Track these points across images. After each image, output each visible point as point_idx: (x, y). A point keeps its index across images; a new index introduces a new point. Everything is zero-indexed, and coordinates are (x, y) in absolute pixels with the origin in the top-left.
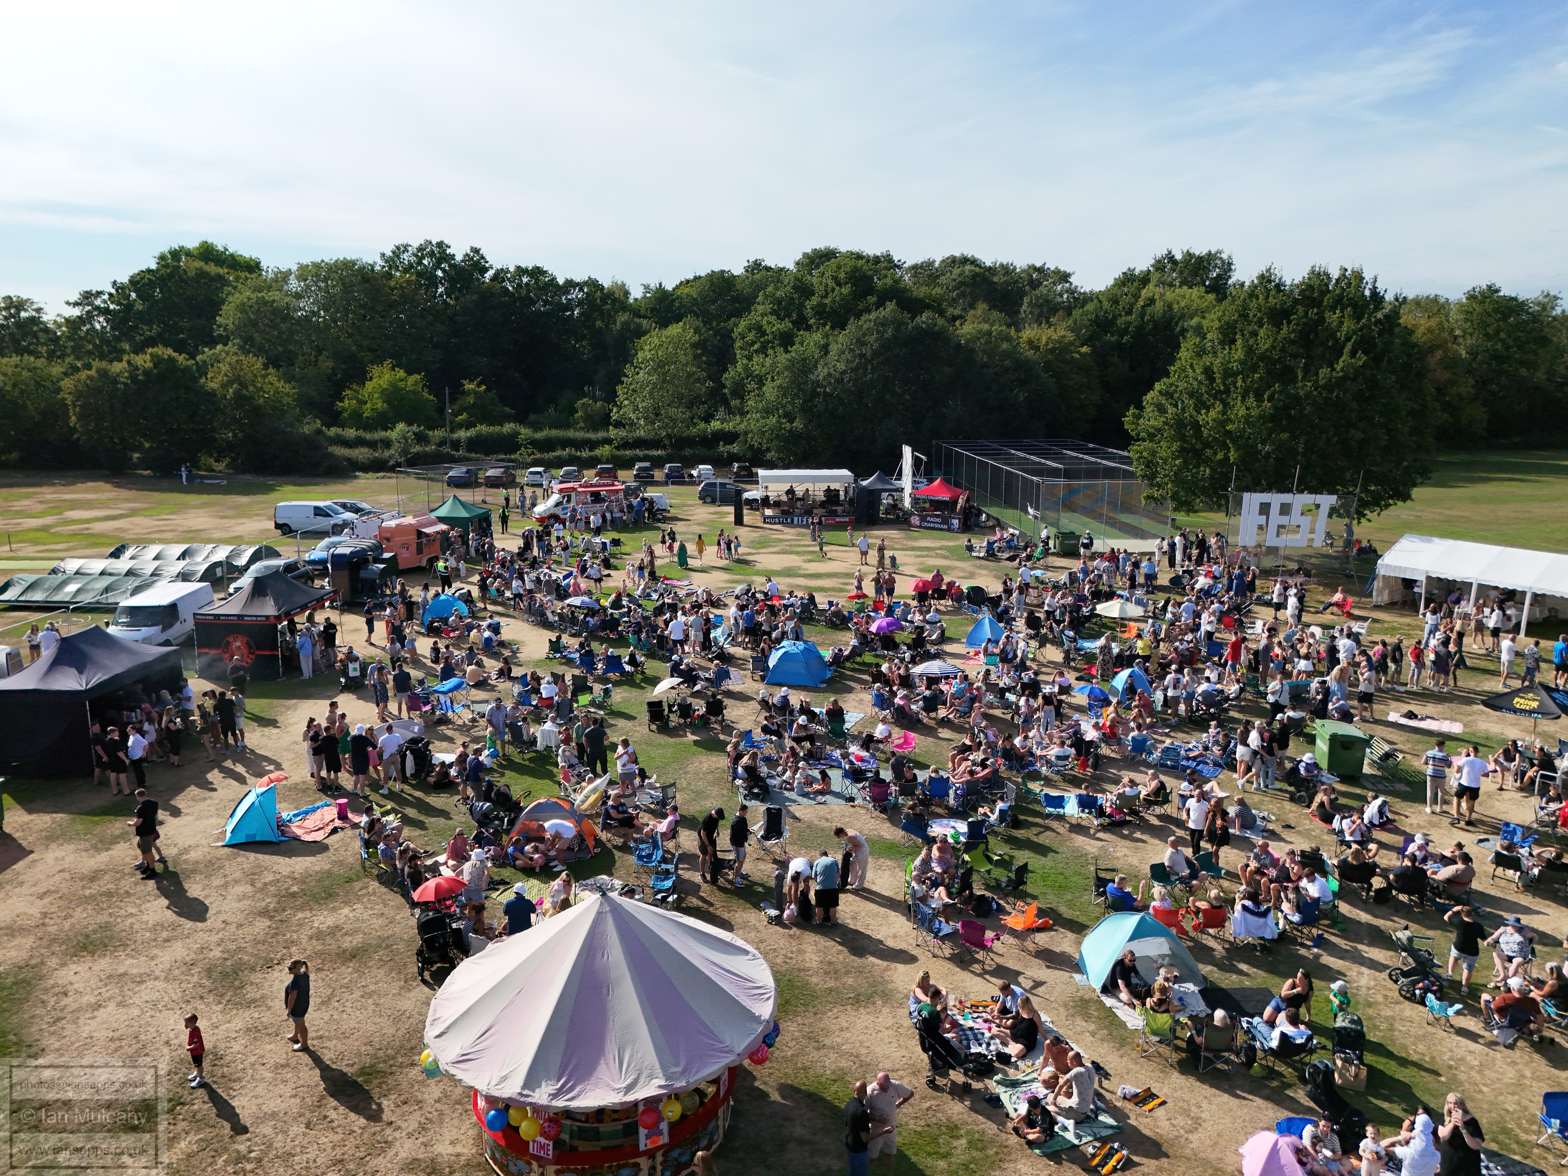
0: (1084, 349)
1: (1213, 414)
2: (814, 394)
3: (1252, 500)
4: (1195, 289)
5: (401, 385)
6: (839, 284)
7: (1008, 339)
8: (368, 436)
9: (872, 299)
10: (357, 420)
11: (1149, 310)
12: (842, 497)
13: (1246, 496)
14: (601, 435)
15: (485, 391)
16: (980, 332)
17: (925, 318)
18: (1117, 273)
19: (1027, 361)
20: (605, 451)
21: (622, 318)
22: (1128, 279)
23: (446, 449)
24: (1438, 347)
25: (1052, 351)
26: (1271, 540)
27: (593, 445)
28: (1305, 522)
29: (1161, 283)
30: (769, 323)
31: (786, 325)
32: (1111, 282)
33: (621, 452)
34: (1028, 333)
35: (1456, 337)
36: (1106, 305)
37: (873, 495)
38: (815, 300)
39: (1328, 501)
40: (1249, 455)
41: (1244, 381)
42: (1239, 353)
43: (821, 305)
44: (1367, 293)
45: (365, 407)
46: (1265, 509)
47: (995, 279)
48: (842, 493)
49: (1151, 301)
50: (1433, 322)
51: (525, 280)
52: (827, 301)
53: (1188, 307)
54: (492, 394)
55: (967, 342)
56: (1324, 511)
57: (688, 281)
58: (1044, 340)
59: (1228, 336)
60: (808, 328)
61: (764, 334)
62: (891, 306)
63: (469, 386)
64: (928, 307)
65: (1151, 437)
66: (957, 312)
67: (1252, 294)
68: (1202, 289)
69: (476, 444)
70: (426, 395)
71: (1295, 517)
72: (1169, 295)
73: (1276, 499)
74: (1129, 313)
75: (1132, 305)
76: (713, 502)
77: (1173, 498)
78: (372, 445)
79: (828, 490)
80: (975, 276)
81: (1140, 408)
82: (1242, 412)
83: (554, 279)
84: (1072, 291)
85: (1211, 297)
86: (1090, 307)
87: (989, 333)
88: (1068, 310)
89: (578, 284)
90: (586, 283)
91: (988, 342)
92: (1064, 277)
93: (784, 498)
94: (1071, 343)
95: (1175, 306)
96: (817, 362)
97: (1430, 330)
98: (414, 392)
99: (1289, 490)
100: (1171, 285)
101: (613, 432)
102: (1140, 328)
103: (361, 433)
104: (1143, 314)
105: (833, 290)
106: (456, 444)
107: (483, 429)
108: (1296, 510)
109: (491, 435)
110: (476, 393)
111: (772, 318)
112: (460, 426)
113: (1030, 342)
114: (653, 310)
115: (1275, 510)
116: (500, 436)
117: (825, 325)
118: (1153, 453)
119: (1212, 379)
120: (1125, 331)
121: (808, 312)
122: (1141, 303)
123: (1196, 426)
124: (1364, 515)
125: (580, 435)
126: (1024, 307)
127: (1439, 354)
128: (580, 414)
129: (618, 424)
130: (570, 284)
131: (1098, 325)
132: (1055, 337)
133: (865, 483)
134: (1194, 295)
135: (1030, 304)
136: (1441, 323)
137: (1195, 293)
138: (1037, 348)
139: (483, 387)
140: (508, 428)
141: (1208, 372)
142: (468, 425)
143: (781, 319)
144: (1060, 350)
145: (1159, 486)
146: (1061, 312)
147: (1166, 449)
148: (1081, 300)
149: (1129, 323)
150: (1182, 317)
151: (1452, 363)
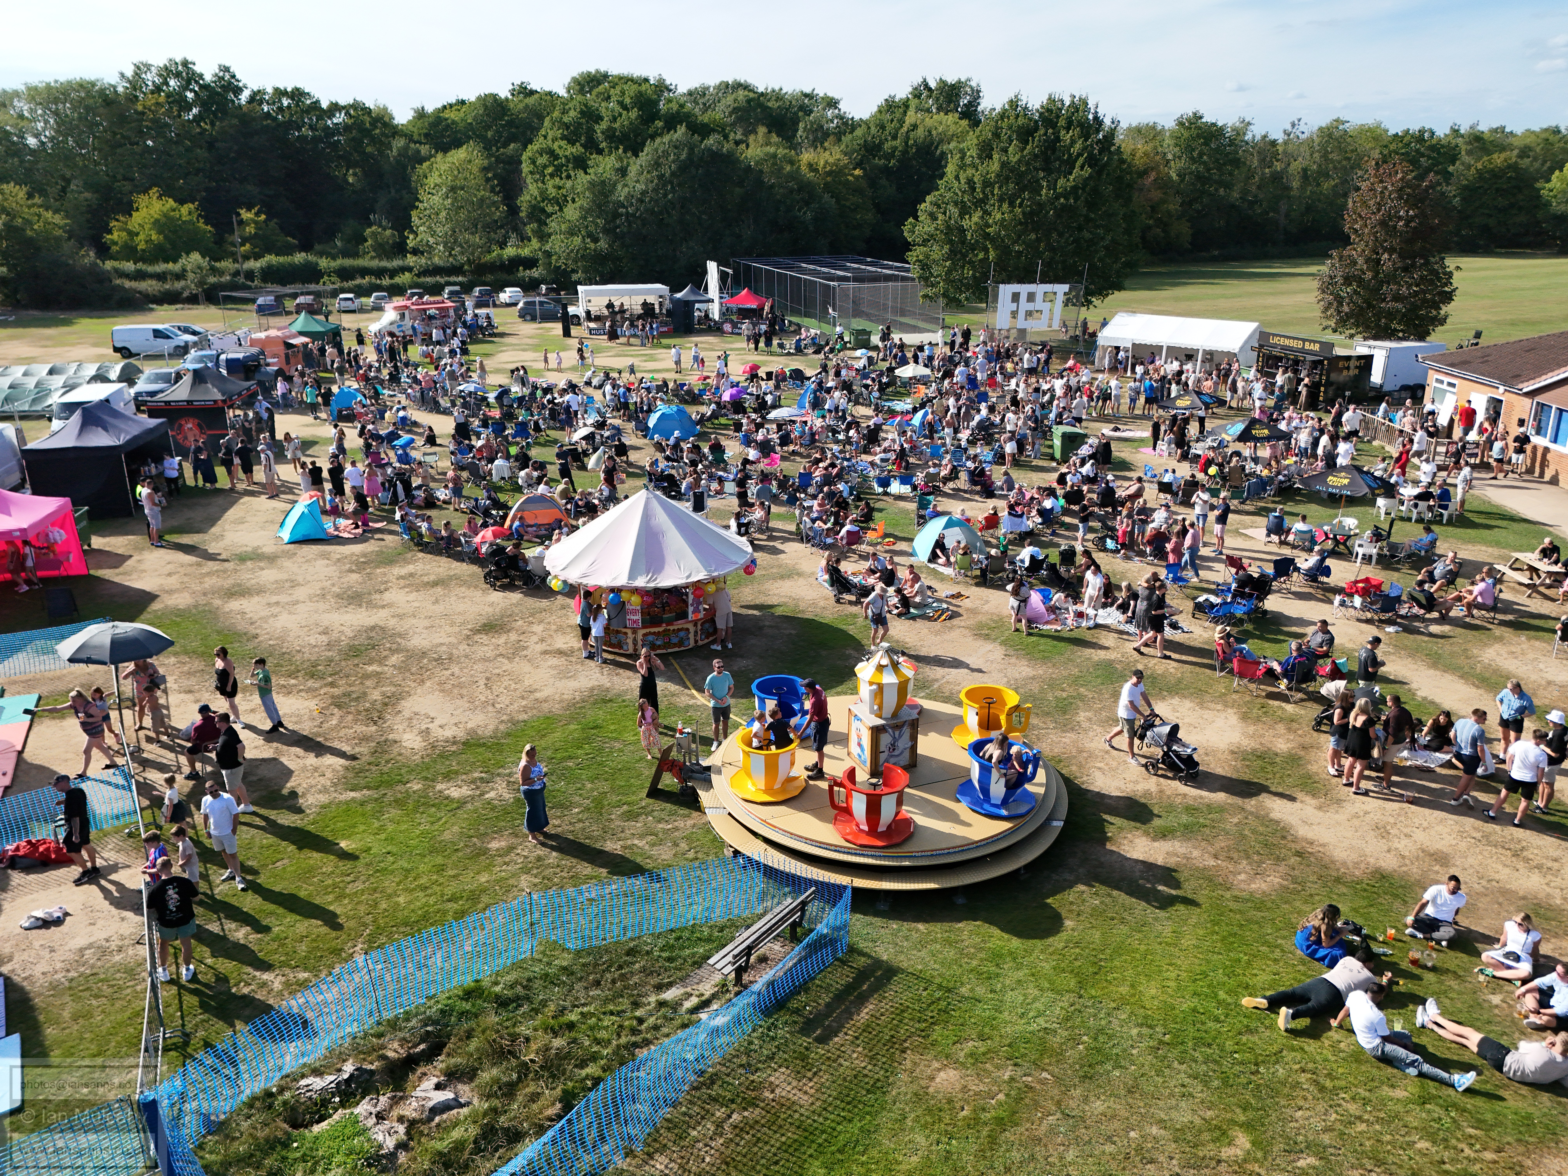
0: (857, 172)
1: (975, 219)
2: (616, 215)
3: (1006, 290)
4: (950, 115)
5: (176, 214)
6: (625, 108)
7: (792, 162)
8: (150, 269)
9: (659, 124)
10: (130, 252)
11: (912, 135)
12: (657, 311)
13: (1001, 286)
14: (396, 263)
15: (265, 221)
16: (767, 154)
17: (711, 141)
18: (880, 100)
19: (809, 183)
20: (405, 278)
21: (398, 143)
22: (890, 106)
23: (241, 280)
24: (1152, 169)
25: (829, 173)
26: (1021, 323)
27: (393, 273)
28: (1045, 307)
29: (918, 109)
30: (560, 147)
31: (576, 150)
32: (875, 109)
33: (422, 279)
34: (807, 156)
35: (1168, 161)
36: (873, 130)
37: (687, 306)
38: (604, 125)
39: (1062, 289)
40: (1004, 251)
41: (1000, 188)
42: (995, 166)
43: (610, 129)
44: (1091, 117)
45: (137, 239)
46: (1016, 297)
47: (770, 104)
48: (657, 307)
49: (915, 127)
50: (1149, 148)
51: (285, 102)
52: (616, 125)
53: (944, 132)
54: (273, 224)
55: (757, 163)
56: (1060, 298)
57: (451, 106)
58: (822, 163)
59: (986, 151)
60: (600, 152)
61: (557, 157)
62: (681, 130)
63: (246, 215)
64: (713, 130)
65: (925, 243)
66: (739, 137)
67: (1003, 115)
68: (957, 115)
69: (271, 275)
70: (201, 224)
71: (1039, 304)
72: (929, 122)
73: (1024, 289)
74: (895, 137)
75: (897, 130)
76: (534, 319)
77: (944, 295)
78: (161, 277)
79: (645, 304)
80: (749, 101)
81: (916, 218)
82: (999, 216)
83: (318, 102)
84: (841, 117)
85: (965, 123)
86: (859, 132)
87: (774, 156)
88: (839, 135)
89: (344, 108)
90: (351, 106)
91: (775, 164)
92: (832, 103)
93: (606, 312)
94: (845, 166)
95: (934, 132)
96: (615, 185)
97: (1146, 154)
98: (190, 222)
99: (1033, 281)
100: (928, 111)
101: (411, 260)
102: (905, 152)
103: (140, 266)
104: (908, 138)
105: (620, 115)
106: (250, 275)
107: (271, 259)
108: (1039, 297)
109: (282, 265)
110: (256, 223)
111: (563, 143)
112: (246, 258)
113: (810, 165)
114: (426, 135)
115: (1023, 298)
116: (292, 265)
117: (617, 148)
118: (927, 257)
119: (973, 189)
120: (892, 155)
121: (599, 136)
122: (905, 129)
123: (962, 231)
124: (1091, 302)
125: (375, 263)
126: (800, 133)
127: (1153, 176)
128: (370, 242)
129: (415, 252)
130: (335, 108)
131: (867, 150)
132: (831, 160)
133: (679, 295)
134: (949, 122)
135: (805, 129)
136: (1155, 148)
137: (951, 118)
138: (816, 170)
139: (263, 217)
140: (299, 257)
141: (970, 182)
142: (257, 257)
143: (572, 143)
144: (836, 173)
145: (933, 286)
146: (831, 138)
147: (938, 252)
148: (848, 126)
149: (895, 149)
150: (941, 141)
151: (1164, 184)
